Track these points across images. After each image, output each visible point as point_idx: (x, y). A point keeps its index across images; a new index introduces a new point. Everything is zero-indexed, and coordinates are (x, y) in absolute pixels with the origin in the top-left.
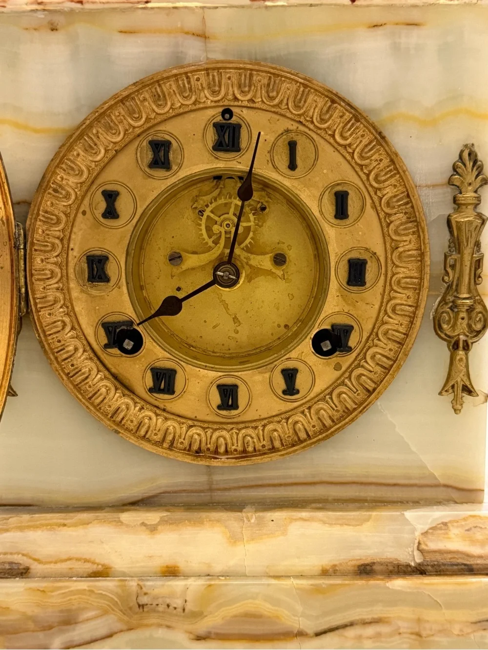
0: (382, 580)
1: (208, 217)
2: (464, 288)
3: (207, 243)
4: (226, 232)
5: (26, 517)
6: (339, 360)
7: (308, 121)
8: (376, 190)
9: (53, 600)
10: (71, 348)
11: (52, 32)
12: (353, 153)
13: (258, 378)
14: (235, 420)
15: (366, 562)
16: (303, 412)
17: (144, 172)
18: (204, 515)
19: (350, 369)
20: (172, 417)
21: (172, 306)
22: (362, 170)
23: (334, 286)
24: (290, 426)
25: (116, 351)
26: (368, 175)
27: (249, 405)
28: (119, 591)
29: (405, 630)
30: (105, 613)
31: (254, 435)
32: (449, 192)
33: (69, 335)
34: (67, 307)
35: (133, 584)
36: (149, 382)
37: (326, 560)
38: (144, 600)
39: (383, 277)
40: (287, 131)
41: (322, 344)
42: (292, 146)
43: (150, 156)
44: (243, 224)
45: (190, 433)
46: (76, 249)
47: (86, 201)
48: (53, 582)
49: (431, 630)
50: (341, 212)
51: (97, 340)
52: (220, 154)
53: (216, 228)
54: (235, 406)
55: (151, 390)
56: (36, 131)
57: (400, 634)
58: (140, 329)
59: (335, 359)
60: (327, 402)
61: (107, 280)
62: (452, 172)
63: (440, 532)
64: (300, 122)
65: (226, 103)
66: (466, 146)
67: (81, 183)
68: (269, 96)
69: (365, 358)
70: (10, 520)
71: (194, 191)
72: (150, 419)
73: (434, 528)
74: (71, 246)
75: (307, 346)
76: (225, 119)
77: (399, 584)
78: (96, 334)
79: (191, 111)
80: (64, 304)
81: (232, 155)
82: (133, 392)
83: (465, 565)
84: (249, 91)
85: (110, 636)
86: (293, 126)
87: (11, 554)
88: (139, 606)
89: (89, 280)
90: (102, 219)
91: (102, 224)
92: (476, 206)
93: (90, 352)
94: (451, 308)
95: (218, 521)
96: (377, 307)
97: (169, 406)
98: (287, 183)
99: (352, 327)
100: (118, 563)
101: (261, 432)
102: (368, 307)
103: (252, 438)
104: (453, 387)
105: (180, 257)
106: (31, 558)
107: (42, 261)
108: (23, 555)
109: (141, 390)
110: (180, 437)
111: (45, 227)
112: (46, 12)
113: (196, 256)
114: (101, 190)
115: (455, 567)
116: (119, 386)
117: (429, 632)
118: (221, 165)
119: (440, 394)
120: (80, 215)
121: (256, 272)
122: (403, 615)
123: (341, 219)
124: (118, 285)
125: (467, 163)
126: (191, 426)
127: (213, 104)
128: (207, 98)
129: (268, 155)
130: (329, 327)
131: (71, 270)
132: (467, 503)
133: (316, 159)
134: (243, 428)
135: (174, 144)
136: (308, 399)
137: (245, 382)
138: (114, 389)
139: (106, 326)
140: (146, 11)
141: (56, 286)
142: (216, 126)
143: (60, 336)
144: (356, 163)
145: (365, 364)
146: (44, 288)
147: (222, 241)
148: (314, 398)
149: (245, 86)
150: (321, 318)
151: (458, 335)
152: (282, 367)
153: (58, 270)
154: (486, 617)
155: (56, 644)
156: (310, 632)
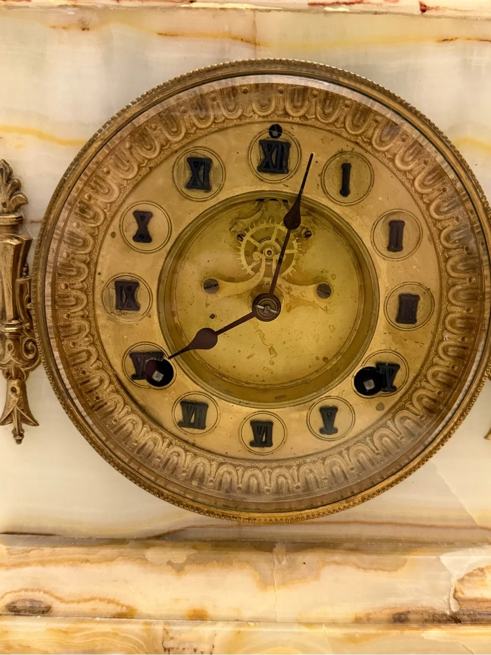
0: (417, 629)
1: (248, 242)
3: (245, 270)
4: (267, 260)
6: (383, 400)
7: (365, 142)
8: (436, 221)
9: (76, 641)
10: (96, 380)
11: (83, 31)
12: (414, 180)
13: (295, 415)
14: (268, 458)
15: (401, 611)
16: (340, 453)
17: (181, 192)
18: (232, 555)
19: (394, 411)
20: (202, 452)
21: (207, 338)
22: (422, 198)
23: (382, 322)
24: (327, 468)
25: (144, 382)
26: (428, 206)
27: (283, 442)
28: (145, 635)
31: (287, 475)
33: (95, 366)
34: (93, 336)
35: (159, 628)
36: (179, 414)
37: (360, 608)
38: (169, 644)
39: (435, 316)
40: (342, 152)
41: (365, 383)
42: (346, 169)
43: (188, 174)
44: (287, 251)
45: (220, 471)
46: (104, 273)
47: (116, 222)
48: (75, 622)
50: (395, 243)
51: (124, 370)
52: (266, 176)
53: (256, 255)
55: (181, 424)
56: (62, 142)
58: (172, 362)
59: (377, 400)
60: (367, 444)
61: (137, 308)
63: (476, 578)
64: (357, 143)
65: (276, 118)
67: (111, 203)
68: (324, 113)
69: (411, 400)
71: (234, 213)
72: (179, 455)
73: (470, 575)
74: (99, 270)
75: (347, 385)
76: (272, 136)
77: (435, 633)
78: (123, 365)
79: (236, 126)
80: (90, 332)
81: (278, 177)
82: (161, 426)
84: (302, 107)
86: (348, 147)
87: (32, 590)
88: (165, 649)
89: (117, 308)
90: (133, 243)
91: (132, 248)
93: (116, 383)
95: (248, 562)
96: (427, 346)
97: (199, 441)
98: (337, 209)
99: (398, 366)
100: (144, 605)
101: (296, 472)
102: (418, 345)
103: (286, 478)
105: (216, 285)
106: (52, 595)
107: (67, 287)
108: (45, 592)
109: (169, 424)
110: (210, 475)
111: (70, 251)
112: (76, 9)
113: (234, 284)
114: (132, 210)
116: (146, 419)
118: (266, 187)
119: (486, 437)
120: (108, 237)
121: (297, 302)
123: (395, 251)
124: (148, 313)
126: (221, 464)
127: (261, 119)
128: (255, 113)
129: (318, 179)
130: (373, 365)
131: (98, 296)
133: (372, 184)
134: (277, 467)
135: (216, 163)
136: (346, 438)
137: (279, 419)
138: (140, 423)
139: (134, 356)
140: (190, 11)
141: (81, 313)
142: (262, 143)
143: (85, 367)
144: (416, 191)
145: (410, 407)
146: (68, 316)
147: (263, 270)
148: (354, 437)
149: (298, 101)
150: (366, 356)
152: (321, 405)
153: (84, 296)
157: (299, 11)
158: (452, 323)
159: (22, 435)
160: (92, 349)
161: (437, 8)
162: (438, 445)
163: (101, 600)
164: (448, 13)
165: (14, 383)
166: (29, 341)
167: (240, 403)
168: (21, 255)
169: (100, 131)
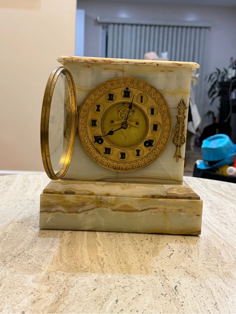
0: (157, 199)
1: (121, 112)
2: (180, 132)
3: (120, 119)
4: (125, 116)
5: (73, 181)
6: (150, 148)
7: (146, 92)
8: (161, 108)
9: (81, 200)
10: (87, 141)
11: (88, 68)
12: (156, 100)
13: (131, 151)
14: (124, 161)
15: (154, 195)
16: (141, 160)
17: (107, 101)
18: (116, 183)
19: (153, 151)
20: (109, 160)
21: (111, 133)
22: (158, 104)
23: (150, 130)
24: (138, 163)
25: (97, 143)
26: (159, 105)
27: (128, 158)
28: (96, 198)
29: (162, 211)
30: (92, 203)
31: (129, 165)
32: (177, 110)
33: (86, 138)
34: (86, 132)
35: (99, 197)
36: (104, 151)
37: (144, 194)
38: (102, 201)
39: (161, 129)
40: (141, 94)
41: (146, 144)
42: (142, 97)
43: (109, 97)
44: (129, 115)
45: (113, 164)
46: (89, 118)
47: (93, 107)
48: (80, 195)
50: (152, 113)
52: (125, 98)
53: (122, 115)
54: (124, 158)
55: (105, 153)
56: (82, 90)
57: (160, 212)
58: (103, 138)
59: (149, 147)
60: (147, 158)
61: (96, 126)
62: (178, 105)
63: (171, 189)
64: (144, 92)
65: (127, 86)
66: (182, 100)
67: (92, 103)
68: (137, 86)
70: (70, 182)
71: (118, 106)
72: (104, 160)
73: (170, 189)
74: (88, 117)
75: (143, 144)
76: (126, 90)
77: (161, 200)
78: (92, 139)
79: (119, 88)
81: (128, 98)
82: (100, 153)
83: (176, 196)
84: (133, 84)
85: (93, 209)
86: (142, 92)
87: (71, 189)
88: (100, 202)
89: (92, 126)
90: (96, 112)
91: (96, 113)
92: (183, 113)
93: (91, 143)
94: (177, 137)
95: (119, 185)
96: (160, 136)
97: (108, 157)
98: (140, 105)
99: (153, 141)
100: (96, 192)
101: (130, 164)
102: (158, 136)
103: (128, 166)
104: (176, 156)
105: (114, 121)
106: (75, 190)
107: (82, 120)
108: (73, 189)
109: (102, 153)
110: (111, 164)
111: (83, 113)
112: (87, 63)
113: (117, 121)
114: (96, 105)
115: (174, 197)
117: (167, 212)
118: (125, 100)
119: (173, 157)
120: (91, 110)
121: (132, 126)
122: (161, 207)
123: (152, 115)
124: (98, 127)
125: (182, 103)
126: (114, 162)
127: (124, 86)
129: (136, 99)
130: (148, 140)
131: (88, 123)
132: (178, 184)
133: (147, 100)
134: (126, 163)
135: (114, 95)
136: (142, 157)
137: (127, 152)
138: (96, 152)
139: (95, 137)
140: (110, 65)
141: (84, 127)
142: (124, 91)
144: (156, 102)
145: (156, 149)
146: (82, 127)
147: (124, 118)
149: (132, 83)
150: (146, 138)
151: (178, 143)
152: (136, 149)
153: (85, 123)
154: (181, 209)
155: (80, 210)
156: (140, 210)
157: (132, 65)
158: (165, 130)
160: (86, 135)
161: (160, 65)
164: (162, 66)
167: (118, 148)
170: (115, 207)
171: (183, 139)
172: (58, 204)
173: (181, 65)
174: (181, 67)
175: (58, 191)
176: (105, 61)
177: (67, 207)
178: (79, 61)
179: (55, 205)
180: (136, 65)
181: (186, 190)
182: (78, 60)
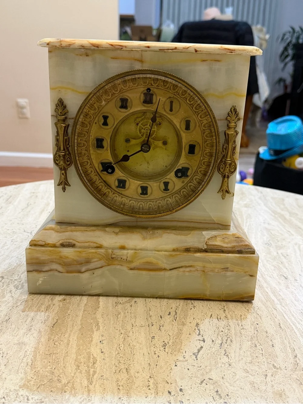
0: (193, 253)
1: (140, 126)
2: (229, 156)
3: (139, 136)
4: (146, 132)
5: (73, 227)
6: (184, 180)
7: (177, 94)
8: (200, 121)
9: (83, 255)
10: (90, 171)
11: (87, 57)
12: (193, 107)
13: (155, 184)
14: (146, 199)
15: (188, 247)
16: (170, 197)
17: (118, 110)
19: (187, 183)
20: (124, 197)
21: (126, 158)
22: (196, 113)
23: (183, 153)
24: (166, 202)
25: (105, 173)
26: (198, 115)
27: (151, 193)
28: (105, 253)
29: (200, 270)
30: (100, 260)
31: (153, 204)
32: (226, 122)
33: (89, 167)
34: (89, 157)
35: (110, 251)
36: (117, 184)
37: (175, 246)
38: (113, 256)
39: (201, 151)
40: (170, 97)
41: (178, 174)
43: (120, 104)
44: (153, 130)
45: (130, 203)
46: (93, 136)
47: (97, 119)
48: (83, 249)
49: (208, 270)
50: (188, 128)
51: (99, 168)
52: (145, 105)
53: (143, 131)
54: (146, 194)
55: (117, 187)
56: (80, 93)
57: (198, 271)
58: (114, 166)
59: (182, 179)
61: (103, 147)
62: (227, 115)
63: (213, 239)
64: (175, 95)
65: (148, 86)
66: (233, 106)
67: (95, 113)
68: (164, 85)
69: (193, 180)
70: (68, 228)
71: (135, 116)
72: (117, 197)
73: (212, 237)
74: (91, 135)
75: (173, 174)
76: (148, 92)
77: (198, 255)
78: (98, 166)
79: (136, 88)
80: (88, 156)
81: (150, 105)
82: (111, 188)
83: (221, 250)
84: (157, 83)
85: (102, 267)
87: (69, 239)
88: (112, 258)
89: (97, 147)
91: (101, 126)
92: (235, 128)
93: (96, 173)
94: (224, 163)
95: (139, 232)
96: (198, 162)
97: (123, 193)
98: (169, 116)
99: (189, 168)
100: (105, 244)
101: (155, 204)
102: (195, 162)
103: (152, 205)
104: (222, 190)
105: (129, 140)
106: (75, 241)
107: (81, 140)
108: (73, 240)
109: (113, 187)
110: (127, 203)
111: (82, 128)
112: (85, 49)
113: (135, 140)
114: (102, 115)
115: (217, 250)
116: (106, 185)
117: (207, 271)
118: (145, 108)
119: (218, 192)
120: (94, 124)
121: (156, 147)
122: (199, 265)
123: (187, 130)
124: (107, 149)
125: (233, 112)
126: (131, 200)
127: (144, 86)
128: (142, 84)
129: (163, 106)
130: (181, 168)
131: (90, 143)
132: (224, 230)
133: (180, 108)
134: (149, 202)
135: (129, 100)
136: (172, 192)
137: (150, 186)
138: (104, 186)
139: (102, 164)
140: (121, 51)
141: (85, 149)
143: (87, 167)
144: (194, 111)
145: (193, 182)
146: (81, 150)
147: (145, 135)
148: (174, 192)
149: (156, 81)
150: (178, 165)
151: (226, 173)
152: (164, 181)
153: (86, 143)
154: (227, 267)
155: (83, 269)
156: (168, 269)
157: (156, 51)
158: (206, 154)
159: (65, 189)
160: (89, 161)
161: (200, 51)
162: (200, 193)
163: (92, 242)
164: (204, 52)
165: (63, 172)
166: (68, 158)
167: (137, 180)
168: (66, 129)
169: (93, 91)
170: (133, 265)
171: (233, 166)
172: (52, 262)
173: (232, 50)
174: (233, 53)
175: (51, 242)
176: (112, 45)
177: (65, 265)
178: (71, 47)
179: (48, 263)
180: (162, 52)
181: (235, 240)
182: (70, 45)
